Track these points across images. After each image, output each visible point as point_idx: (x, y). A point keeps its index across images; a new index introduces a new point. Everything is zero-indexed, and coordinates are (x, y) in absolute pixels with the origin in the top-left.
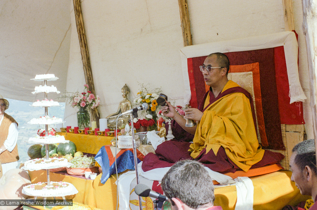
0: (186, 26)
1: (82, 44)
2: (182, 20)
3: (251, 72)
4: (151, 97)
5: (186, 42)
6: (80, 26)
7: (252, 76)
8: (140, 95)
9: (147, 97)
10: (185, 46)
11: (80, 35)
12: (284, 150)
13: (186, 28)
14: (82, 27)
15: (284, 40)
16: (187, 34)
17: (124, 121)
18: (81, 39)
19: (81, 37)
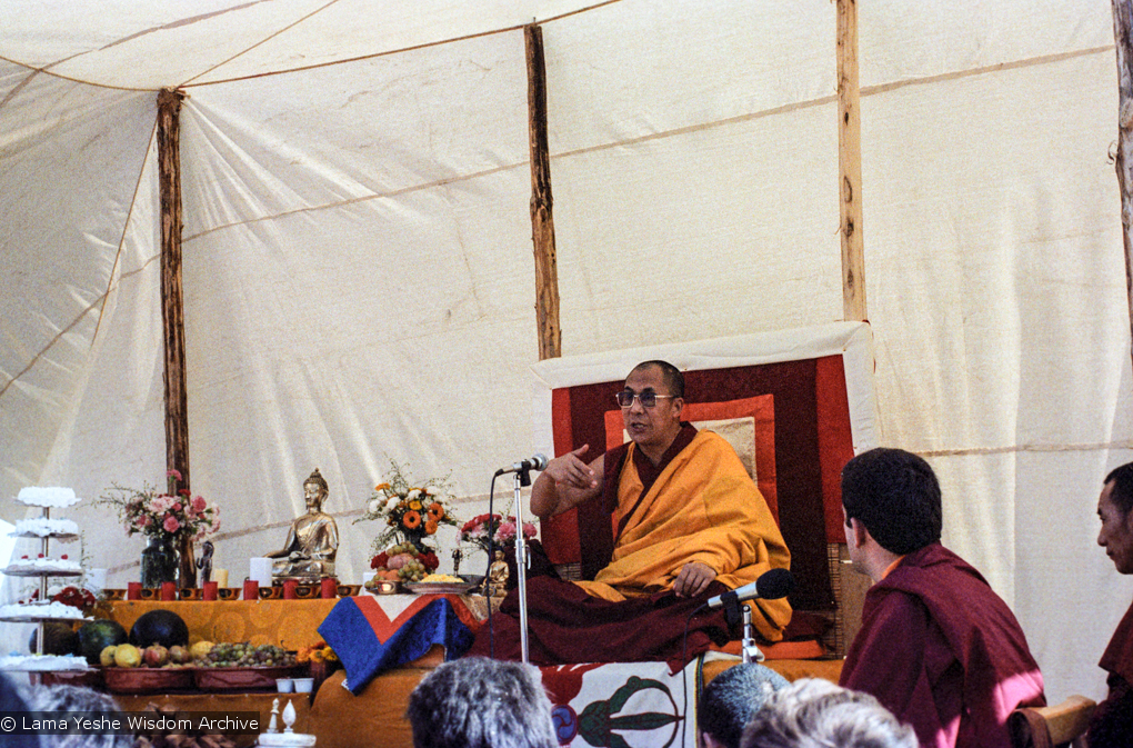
0: (551, 308)
1: (173, 355)
2: (540, 292)
3: (752, 419)
4: (424, 494)
5: (548, 348)
6: (175, 300)
7: (752, 427)
8: (381, 491)
9: (414, 494)
10: (545, 358)
11: (172, 326)
12: (834, 608)
13: (551, 312)
14: (178, 302)
15: (843, 340)
16: (551, 328)
17: (322, 566)
18: (172, 338)
19: (172, 332)
